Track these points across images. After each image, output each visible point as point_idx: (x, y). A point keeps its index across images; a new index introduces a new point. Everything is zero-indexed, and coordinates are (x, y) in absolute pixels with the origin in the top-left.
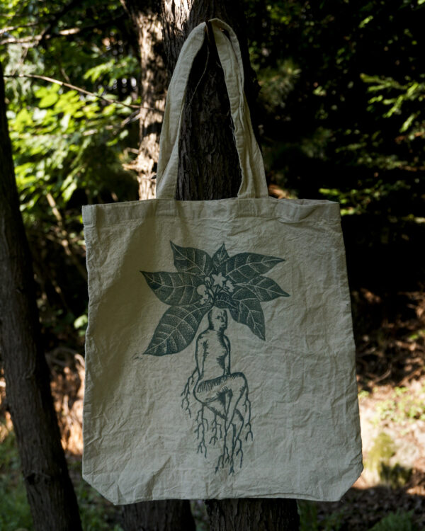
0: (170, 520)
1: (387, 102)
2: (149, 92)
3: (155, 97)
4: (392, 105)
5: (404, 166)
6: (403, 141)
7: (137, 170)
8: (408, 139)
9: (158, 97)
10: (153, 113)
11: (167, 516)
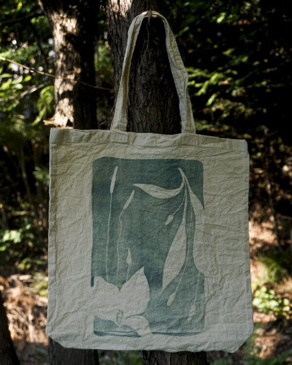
1: (198, 85)
2: (62, 69)
3: (67, 72)
4: (200, 88)
5: (211, 128)
6: (208, 112)
7: (55, 125)
8: (211, 111)
9: (70, 73)
10: (66, 83)
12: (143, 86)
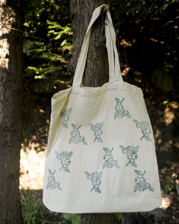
0: (15, 215)
4: (57, 35)
6: (60, 50)
8: (63, 49)
11: (14, 213)
12: (96, 48)
